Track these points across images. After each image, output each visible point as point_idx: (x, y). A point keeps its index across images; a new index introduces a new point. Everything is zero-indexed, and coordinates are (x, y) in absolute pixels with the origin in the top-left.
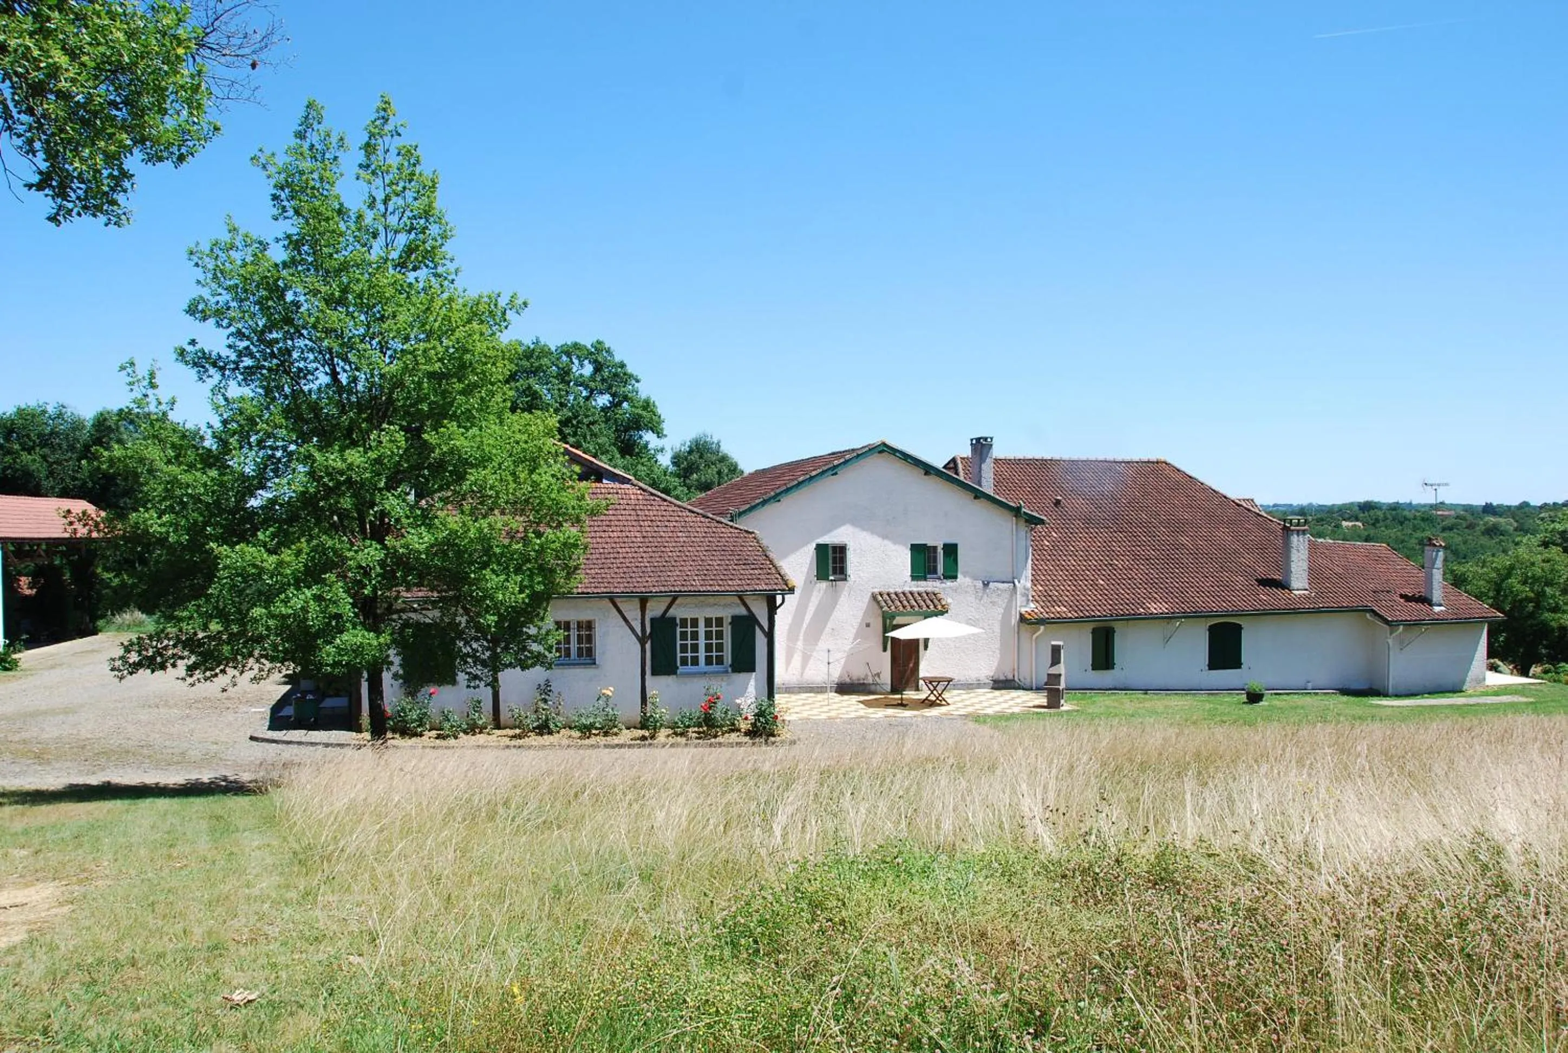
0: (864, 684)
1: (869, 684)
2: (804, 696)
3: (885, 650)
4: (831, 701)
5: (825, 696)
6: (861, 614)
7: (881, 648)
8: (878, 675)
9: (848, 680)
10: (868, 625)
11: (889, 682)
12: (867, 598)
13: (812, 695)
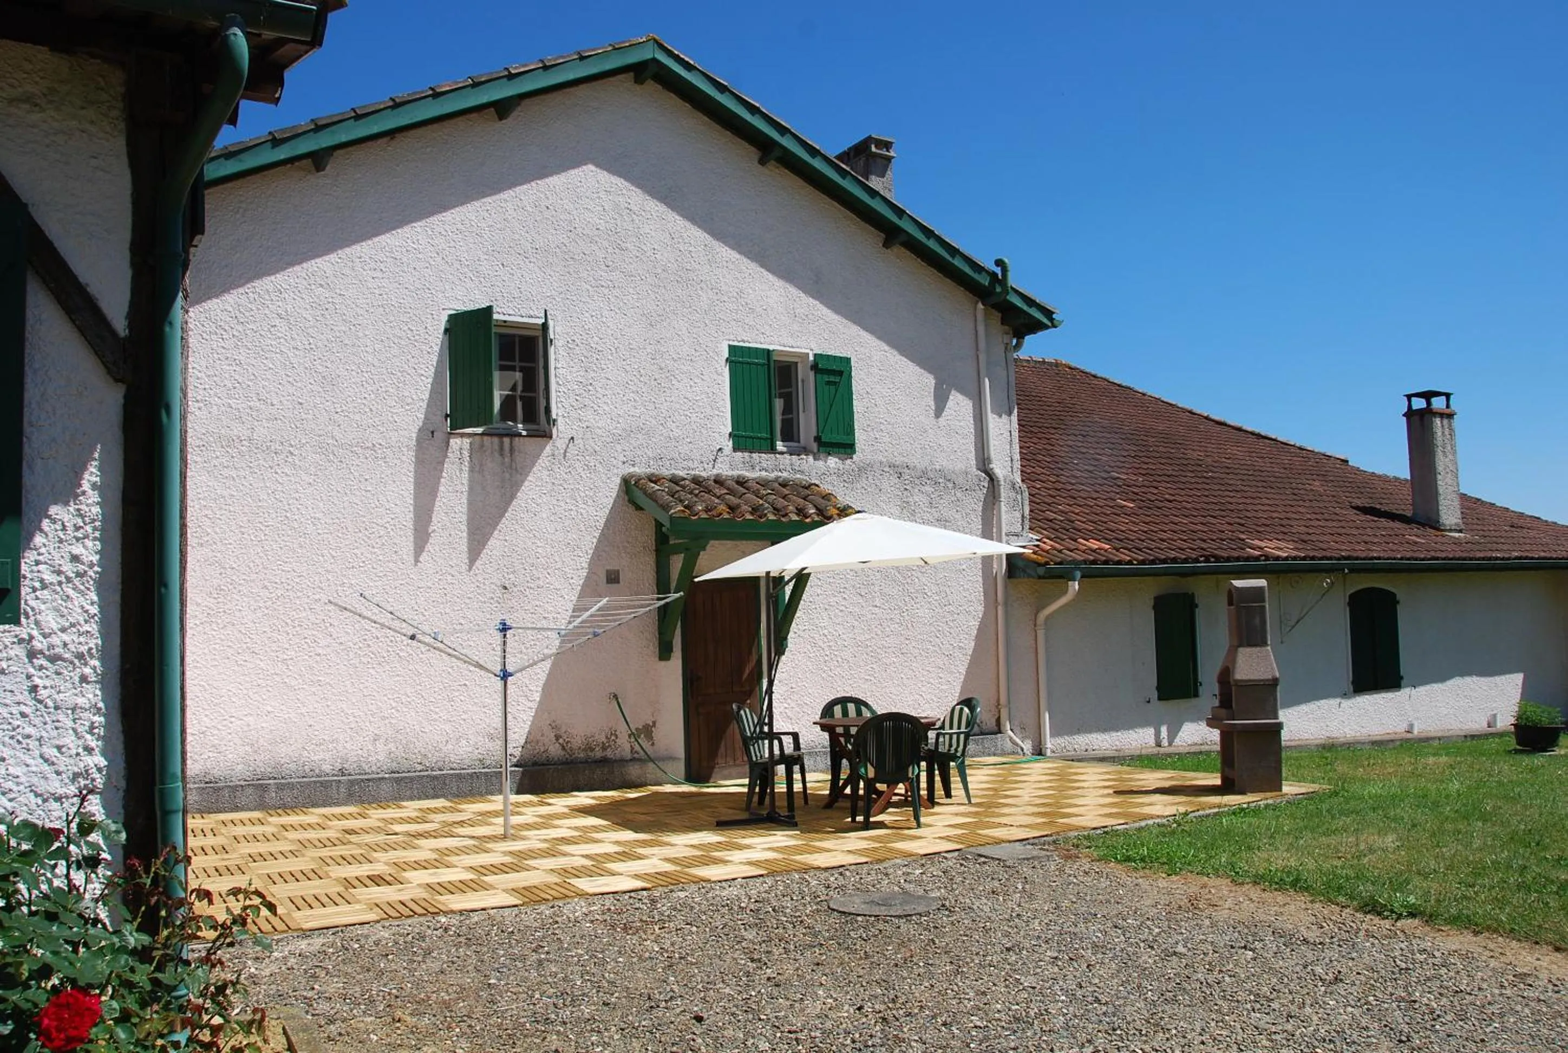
0: (604, 761)
1: (622, 761)
2: (412, 807)
3: (665, 652)
4: (515, 820)
5: (496, 803)
6: (590, 541)
7: (654, 648)
8: (648, 731)
9: (555, 751)
10: (613, 578)
11: (680, 751)
12: (609, 492)
13: (440, 803)
